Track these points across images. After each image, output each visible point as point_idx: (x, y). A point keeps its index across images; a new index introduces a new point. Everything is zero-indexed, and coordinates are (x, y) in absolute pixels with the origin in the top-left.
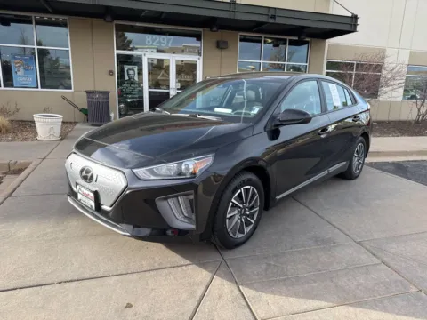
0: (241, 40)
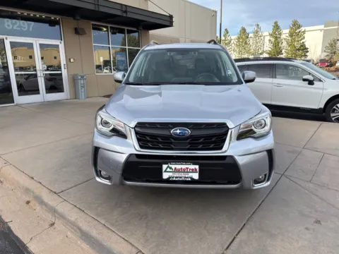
0: (94, 29)
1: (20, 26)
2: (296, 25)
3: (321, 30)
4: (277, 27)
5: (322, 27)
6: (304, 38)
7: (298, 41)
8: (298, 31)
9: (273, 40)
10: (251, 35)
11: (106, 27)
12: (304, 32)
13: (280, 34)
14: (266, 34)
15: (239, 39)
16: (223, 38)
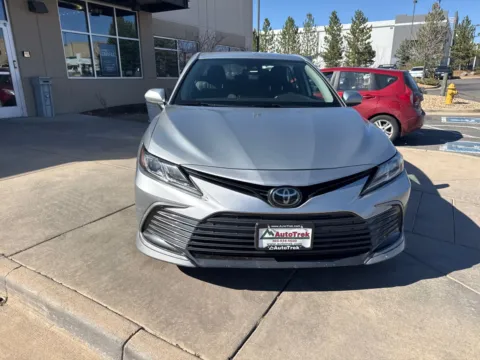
2: (360, 19)
3: (391, 27)
4: (335, 20)
5: (392, 22)
6: (369, 37)
7: (362, 40)
8: (362, 26)
9: (330, 37)
10: (301, 30)
11: (82, 3)
12: (370, 29)
13: (340, 30)
14: (321, 28)
15: (284, 34)
16: (263, 32)
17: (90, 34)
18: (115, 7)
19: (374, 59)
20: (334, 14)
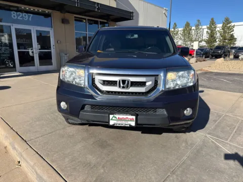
1: (22, 17)
2: (227, 21)
4: (213, 23)
6: (233, 31)
7: (228, 33)
8: (229, 25)
9: (209, 31)
10: (193, 28)
11: (85, 19)
12: (234, 26)
13: (215, 28)
14: (205, 27)
15: (184, 31)
16: (173, 30)
17: (87, 33)
18: (99, 20)
19: (236, 43)
20: (212, 19)
